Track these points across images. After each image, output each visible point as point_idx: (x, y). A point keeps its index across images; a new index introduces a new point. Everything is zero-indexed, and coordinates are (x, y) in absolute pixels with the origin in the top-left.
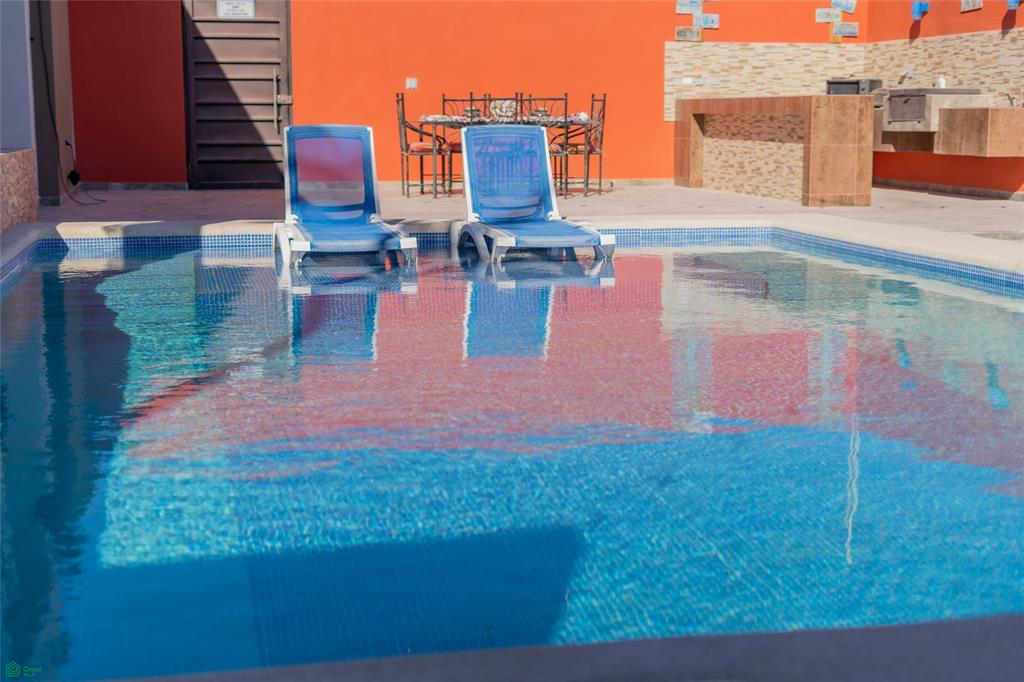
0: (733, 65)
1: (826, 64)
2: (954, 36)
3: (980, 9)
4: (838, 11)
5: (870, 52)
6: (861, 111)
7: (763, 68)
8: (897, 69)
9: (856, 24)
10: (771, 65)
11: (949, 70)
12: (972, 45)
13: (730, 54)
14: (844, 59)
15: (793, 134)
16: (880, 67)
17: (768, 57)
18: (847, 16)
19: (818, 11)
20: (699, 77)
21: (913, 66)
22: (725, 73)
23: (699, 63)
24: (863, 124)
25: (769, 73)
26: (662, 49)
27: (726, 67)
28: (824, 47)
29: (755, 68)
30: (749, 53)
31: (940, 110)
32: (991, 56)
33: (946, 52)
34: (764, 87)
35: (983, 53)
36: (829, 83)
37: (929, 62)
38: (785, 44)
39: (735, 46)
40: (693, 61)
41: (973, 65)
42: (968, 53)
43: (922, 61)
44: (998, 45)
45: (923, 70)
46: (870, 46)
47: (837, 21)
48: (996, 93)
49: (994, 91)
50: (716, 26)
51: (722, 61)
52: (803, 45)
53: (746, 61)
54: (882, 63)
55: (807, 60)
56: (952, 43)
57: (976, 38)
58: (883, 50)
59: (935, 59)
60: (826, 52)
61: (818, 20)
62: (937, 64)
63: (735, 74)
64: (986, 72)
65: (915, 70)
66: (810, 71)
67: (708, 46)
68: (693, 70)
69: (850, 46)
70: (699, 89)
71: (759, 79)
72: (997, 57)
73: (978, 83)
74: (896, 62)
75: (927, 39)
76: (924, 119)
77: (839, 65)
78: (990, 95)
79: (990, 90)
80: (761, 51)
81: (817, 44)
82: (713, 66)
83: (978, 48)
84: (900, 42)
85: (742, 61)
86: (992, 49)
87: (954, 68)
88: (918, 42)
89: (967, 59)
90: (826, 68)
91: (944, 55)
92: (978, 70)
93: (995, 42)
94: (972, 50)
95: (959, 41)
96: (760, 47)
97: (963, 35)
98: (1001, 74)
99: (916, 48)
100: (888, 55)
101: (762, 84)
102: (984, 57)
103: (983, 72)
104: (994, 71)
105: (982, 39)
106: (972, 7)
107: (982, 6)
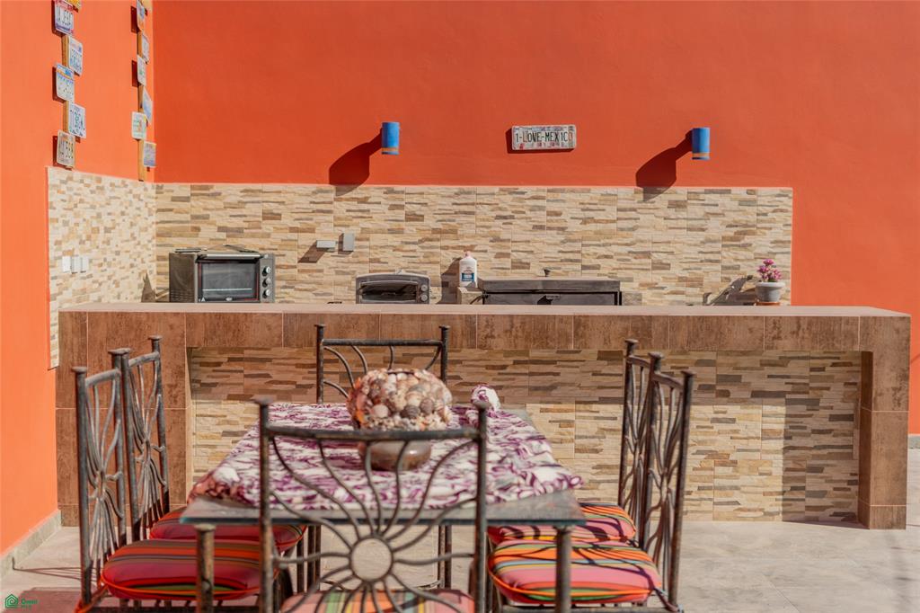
3: (569, 150)
5: (185, 198)
8: (294, 236)
11: (483, 243)
12: (551, 208)
17: (112, 206)
32: (613, 226)
33: (471, 213)
35: (587, 221)
37: (410, 228)
41: (562, 238)
42: (542, 218)
44: (634, 210)
46: (179, 188)
56: (490, 200)
57: (560, 196)
59: (430, 222)
62: (435, 231)
64: (602, 251)
65: (361, 239)
72: (633, 229)
73: (578, 267)
75: (398, 188)
83: (572, 212)
86: (614, 215)
87: (496, 239)
88: (369, 191)
89: (539, 228)
92: (576, 246)
93: (623, 204)
94: (554, 214)
95: (508, 198)
97: (522, 188)
98: (647, 254)
102: (592, 227)
103: (592, 250)
104: (625, 249)
105: (585, 198)
106: (546, 145)
107: (575, 145)
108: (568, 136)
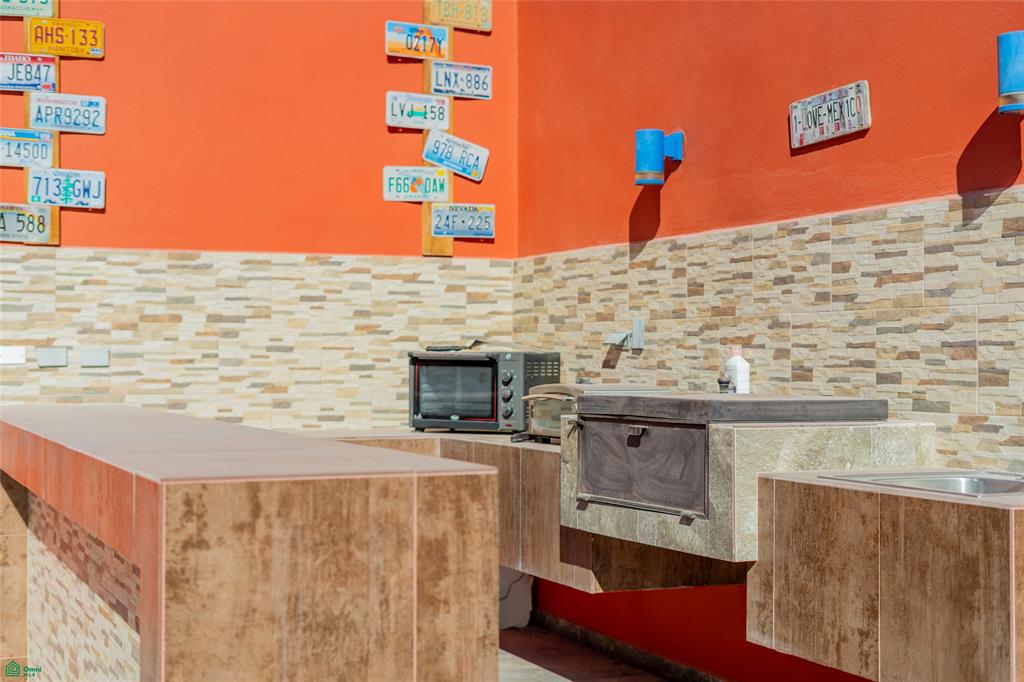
0: (149, 310)
1: (413, 311)
2: (771, 227)
3: (861, 134)
4: (442, 173)
5: (528, 279)
6: (434, 553)
7: (240, 319)
8: (599, 326)
9: (488, 208)
10: (263, 313)
11: (761, 332)
12: (839, 253)
13: (140, 280)
14: (460, 298)
16: (553, 319)
17: (254, 289)
18: (465, 184)
19: (389, 171)
20: (48, 343)
21: (641, 318)
22: (127, 334)
23: (45, 304)
24: (446, 622)
25: (257, 334)
27: (134, 318)
28: (408, 265)
29: (213, 318)
30: (197, 280)
31: (765, 482)
32: (919, 287)
33: (748, 276)
34: (243, 370)
35: (883, 278)
36: (415, 361)
37: (692, 305)
38: (301, 257)
39: (157, 259)
40: (26, 300)
41: (850, 316)
42: (825, 277)
43: (671, 304)
44: (948, 248)
45: (672, 329)
46: (527, 264)
47: (441, 200)
48: (952, 419)
49: (944, 408)
50: (99, 204)
51: (117, 299)
52: (350, 260)
53: (191, 301)
54: (559, 310)
55: (363, 299)
56: (765, 248)
57: (848, 230)
58: (558, 275)
59: (710, 298)
60: (413, 279)
61: (390, 195)
62: (717, 311)
63: (155, 336)
64: (904, 342)
65: (650, 329)
66: (372, 330)
67: (71, 258)
68: (25, 326)
69: (477, 265)
70: (47, 379)
71: (227, 349)
72: (947, 292)
73: (870, 377)
74: (595, 306)
75: (682, 239)
76: (707, 512)
77: (446, 314)
78: (928, 422)
79: (920, 405)
80: (231, 275)
81: (387, 258)
82: (90, 314)
83: (862, 260)
84: (605, 251)
85: (177, 301)
86: (917, 261)
87: (776, 324)
88: (656, 248)
89: (822, 297)
90: (414, 322)
91: (740, 287)
92: (868, 334)
93: (935, 237)
94: (843, 267)
95: (787, 242)
96: (228, 263)
97: (802, 222)
98: (968, 349)
99: (651, 265)
100: (572, 289)
101: (239, 362)
102: (891, 291)
103: (889, 340)
104: (935, 338)
105: (878, 229)
106: (829, 135)
107: (868, 121)
108: (858, 107)
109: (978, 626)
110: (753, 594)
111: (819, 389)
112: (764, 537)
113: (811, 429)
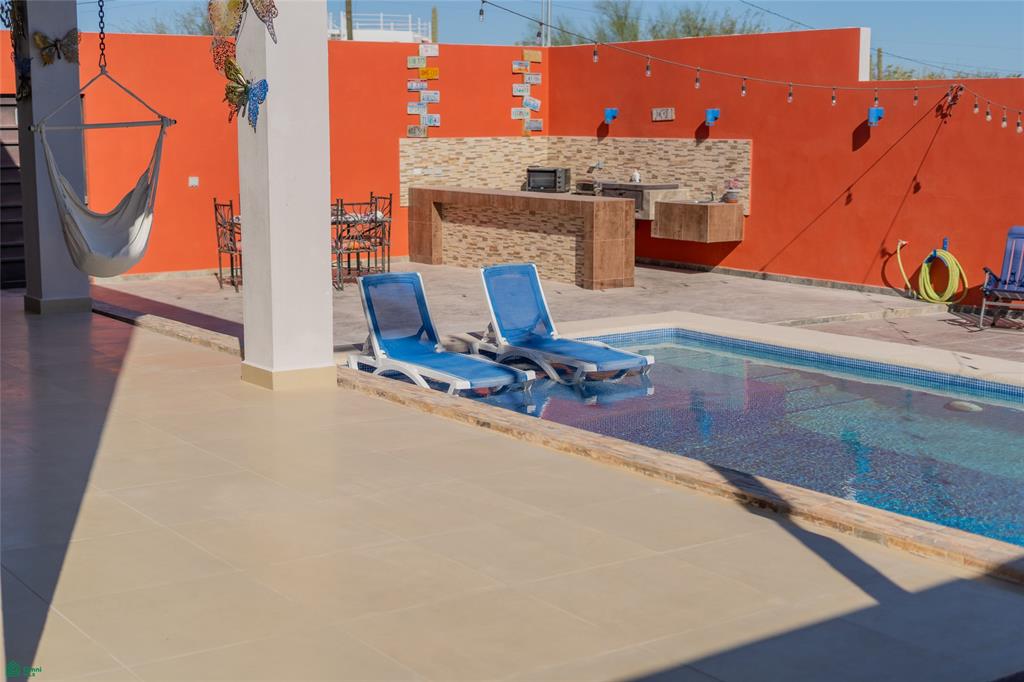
0: (452, 157)
1: (521, 154)
2: (647, 139)
3: (672, 120)
4: (527, 110)
5: (555, 143)
7: (474, 158)
8: (585, 160)
9: (540, 120)
10: (480, 156)
11: (643, 166)
12: (665, 149)
13: (449, 147)
14: (533, 149)
15: (562, 229)
16: (565, 157)
17: (478, 149)
18: (534, 113)
19: (513, 110)
20: (426, 168)
21: (602, 160)
22: (446, 164)
23: (425, 156)
25: (479, 163)
26: (396, 145)
27: (446, 159)
28: (519, 139)
29: (468, 158)
30: (463, 146)
31: (656, 203)
32: (686, 159)
33: (639, 151)
34: (476, 174)
35: (677, 156)
36: (529, 171)
37: (620, 157)
38: (489, 138)
39: (453, 140)
40: (421, 154)
41: (668, 164)
42: (662, 154)
43: (613, 156)
44: (693, 150)
45: (615, 163)
46: (554, 139)
47: (527, 118)
48: (693, 189)
49: (691, 186)
50: (438, 124)
51: (443, 154)
52: (503, 139)
53: (461, 153)
54: (569, 154)
55: (506, 151)
56: (645, 145)
57: (669, 143)
58: (569, 143)
59: (627, 156)
60: (519, 144)
61: (513, 117)
62: (629, 160)
63: (453, 164)
64: (682, 171)
65: (605, 163)
66: (509, 160)
67: (432, 141)
68: (421, 162)
69: (537, 139)
70: (426, 178)
71: (471, 168)
72: (693, 160)
74: (584, 154)
75: (617, 138)
76: (642, 209)
77: (529, 155)
78: (687, 189)
79: (686, 185)
80: (472, 145)
81: (513, 138)
82: (437, 158)
83: (672, 151)
84: (590, 138)
85: (458, 153)
86: (686, 153)
87: (647, 164)
88: (608, 140)
89: (661, 159)
90: (520, 157)
91: (636, 154)
92: (673, 168)
93: (689, 148)
94: (666, 152)
95: (651, 144)
97: (655, 139)
98: (697, 173)
99: (606, 145)
100: (574, 148)
101: (474, 172)
102: (679, 159)
103: (679, 170)
104: (690, 170)
105: (676, 144)
106: (664, 118)
107: (674, 118)
108: (671, 114)
109: (702, 226)
110: (653, 227)
111: (660, 181)
112: (656, 214)
113: (665, 191)
